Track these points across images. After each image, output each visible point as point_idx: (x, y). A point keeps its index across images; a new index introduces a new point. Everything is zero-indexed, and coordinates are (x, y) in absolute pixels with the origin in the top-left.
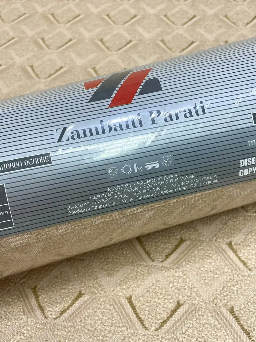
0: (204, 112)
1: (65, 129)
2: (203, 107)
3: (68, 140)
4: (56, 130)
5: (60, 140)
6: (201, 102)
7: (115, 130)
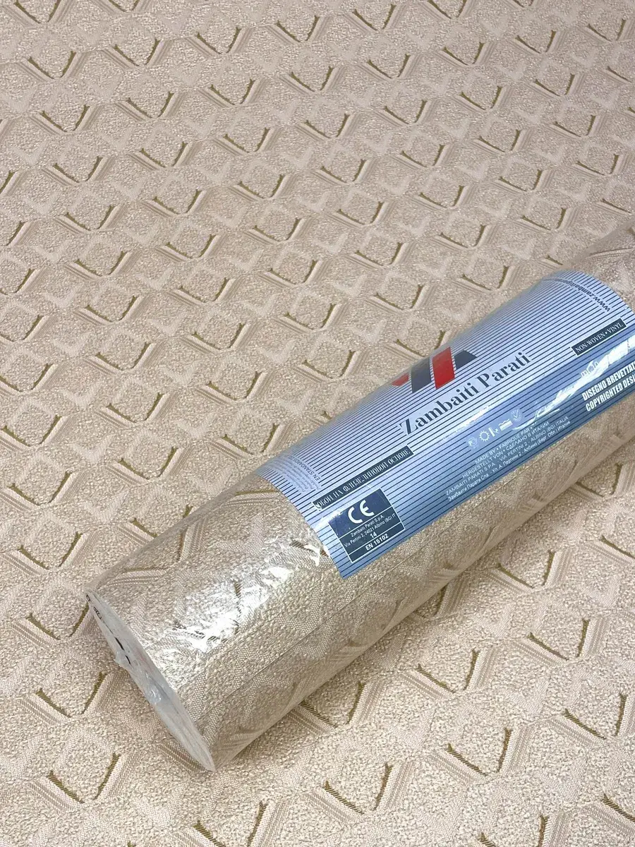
0: (528, 361)
1: (408, 422)
2: (524, 357)
3: (417, 428)
4: (400, 424)
5: (409, 431)
6: (520, 354)
7: (455, 404)
